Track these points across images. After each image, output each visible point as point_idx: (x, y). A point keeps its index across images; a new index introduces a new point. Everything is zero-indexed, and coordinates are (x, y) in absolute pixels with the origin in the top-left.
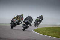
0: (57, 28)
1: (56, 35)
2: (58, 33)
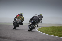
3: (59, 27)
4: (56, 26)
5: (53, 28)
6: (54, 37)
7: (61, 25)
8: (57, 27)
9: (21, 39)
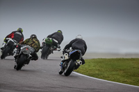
0: (120, 59)
1: (118, 77)
2: (122, 72)
3: (113, 59)
4: (107, 58)
5: (100, 62)
6: (102, 83)
7: (117, 54)
8: (109, 60)
9: (29, 87)
